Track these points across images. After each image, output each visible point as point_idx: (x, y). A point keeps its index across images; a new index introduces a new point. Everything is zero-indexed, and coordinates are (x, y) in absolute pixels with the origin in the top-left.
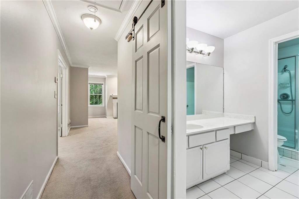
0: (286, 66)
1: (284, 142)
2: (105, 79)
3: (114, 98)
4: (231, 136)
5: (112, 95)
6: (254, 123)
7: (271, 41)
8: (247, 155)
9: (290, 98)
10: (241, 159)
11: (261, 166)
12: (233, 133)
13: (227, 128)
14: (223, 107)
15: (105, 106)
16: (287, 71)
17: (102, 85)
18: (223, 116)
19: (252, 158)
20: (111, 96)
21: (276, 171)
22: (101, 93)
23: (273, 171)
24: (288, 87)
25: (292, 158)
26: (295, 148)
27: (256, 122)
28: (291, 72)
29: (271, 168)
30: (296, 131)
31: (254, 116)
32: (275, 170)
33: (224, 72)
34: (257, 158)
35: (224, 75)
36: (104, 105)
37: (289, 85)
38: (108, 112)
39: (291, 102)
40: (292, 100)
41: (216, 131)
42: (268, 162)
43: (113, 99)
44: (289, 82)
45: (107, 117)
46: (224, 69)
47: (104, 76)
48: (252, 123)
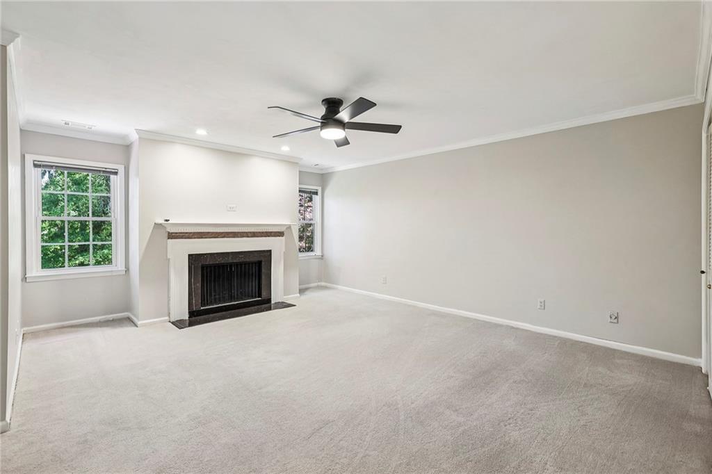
2: (127, 148)
3: (172, 236)
5: (162, 221)
15: (127, 270)
17: (112, 177)
20: (157, 226)
22: (105, 214)
36: (121, 267)
38: (143, 299)
43: (170, 241)
45: (139, 323)
47: (125, 137)
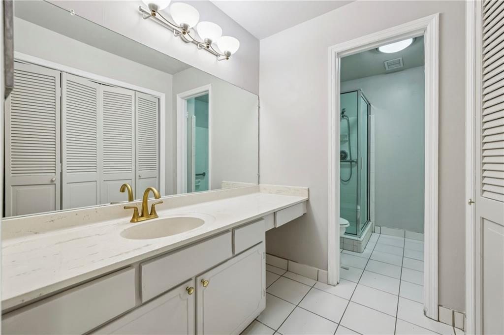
0: (344, 109)
1: (346, 228)
4: (268, 233)
6: (307, 202)
7: (331, 50)
8: (297, 262)
9: (348, 158)
10: (288, 270)
11: (318, 280)
12: (271, 227)
13: (259, 219)
14: (259, 172)
16: (345, 117)
18: (258, 190)
19: (305, 265)
21: (338, 283)
23: (335, 286)
24: (347, 141)
25: (353, 251)
26: (357, 235)
27: (310, 200)
28: (349, 118)
29: (331, 282)
30: (359, 208)
31: (307, 188)
32: (336, 283)
33: (259, 104)
34: (311, 266)
35: (261, 110)
37: (348, 139)
39: (349, 163)
40: (351, 161)
41: (232, 230)
42: (327, 270)
44: (347, 134)
46: (260, 99)
48: (305, 202)
